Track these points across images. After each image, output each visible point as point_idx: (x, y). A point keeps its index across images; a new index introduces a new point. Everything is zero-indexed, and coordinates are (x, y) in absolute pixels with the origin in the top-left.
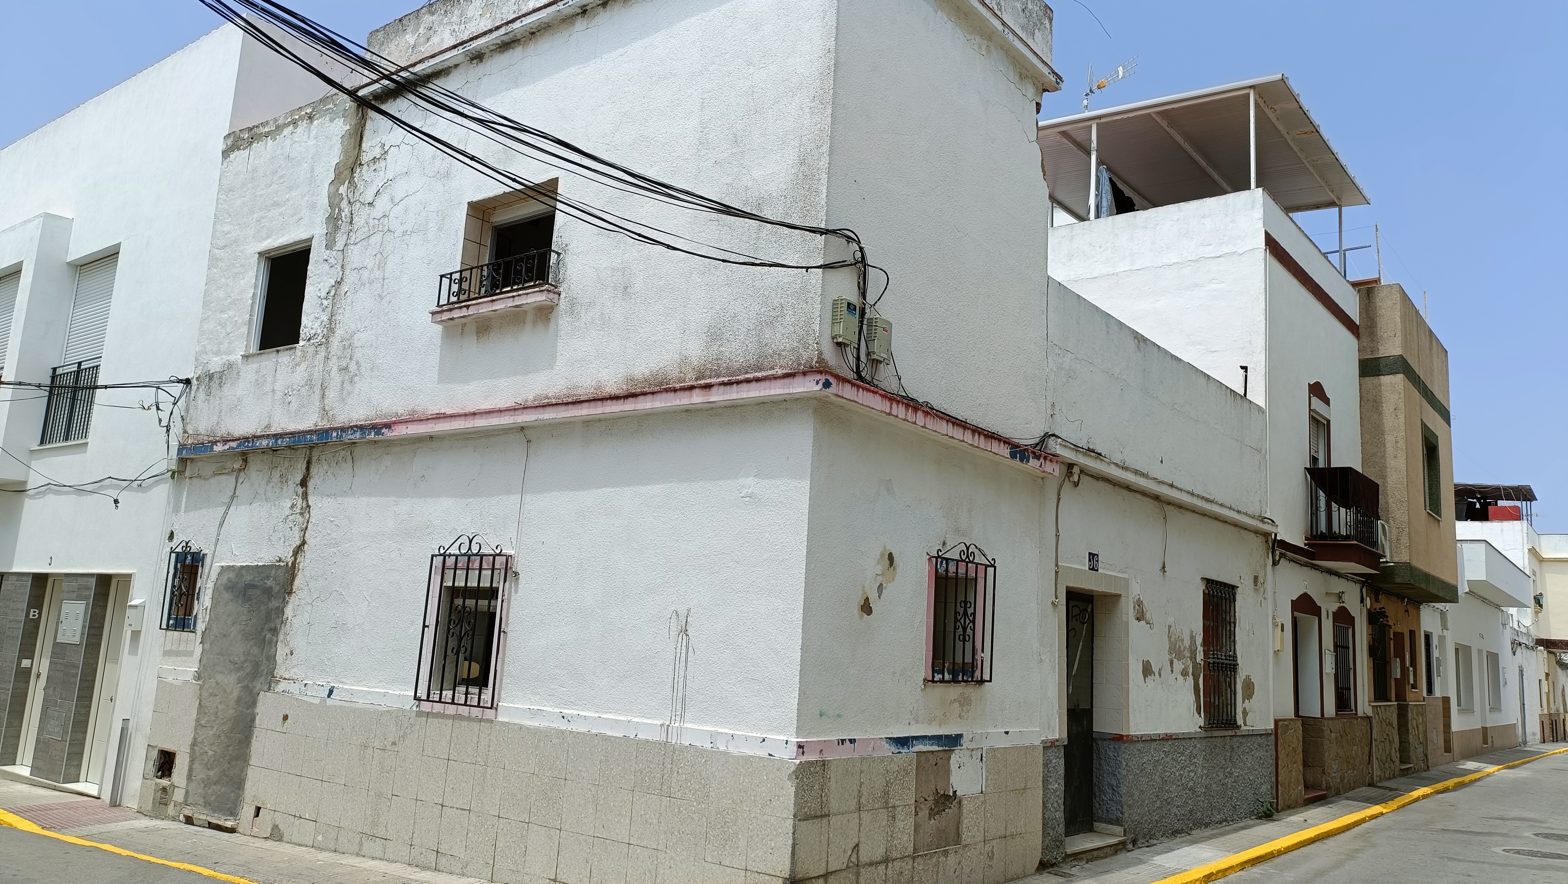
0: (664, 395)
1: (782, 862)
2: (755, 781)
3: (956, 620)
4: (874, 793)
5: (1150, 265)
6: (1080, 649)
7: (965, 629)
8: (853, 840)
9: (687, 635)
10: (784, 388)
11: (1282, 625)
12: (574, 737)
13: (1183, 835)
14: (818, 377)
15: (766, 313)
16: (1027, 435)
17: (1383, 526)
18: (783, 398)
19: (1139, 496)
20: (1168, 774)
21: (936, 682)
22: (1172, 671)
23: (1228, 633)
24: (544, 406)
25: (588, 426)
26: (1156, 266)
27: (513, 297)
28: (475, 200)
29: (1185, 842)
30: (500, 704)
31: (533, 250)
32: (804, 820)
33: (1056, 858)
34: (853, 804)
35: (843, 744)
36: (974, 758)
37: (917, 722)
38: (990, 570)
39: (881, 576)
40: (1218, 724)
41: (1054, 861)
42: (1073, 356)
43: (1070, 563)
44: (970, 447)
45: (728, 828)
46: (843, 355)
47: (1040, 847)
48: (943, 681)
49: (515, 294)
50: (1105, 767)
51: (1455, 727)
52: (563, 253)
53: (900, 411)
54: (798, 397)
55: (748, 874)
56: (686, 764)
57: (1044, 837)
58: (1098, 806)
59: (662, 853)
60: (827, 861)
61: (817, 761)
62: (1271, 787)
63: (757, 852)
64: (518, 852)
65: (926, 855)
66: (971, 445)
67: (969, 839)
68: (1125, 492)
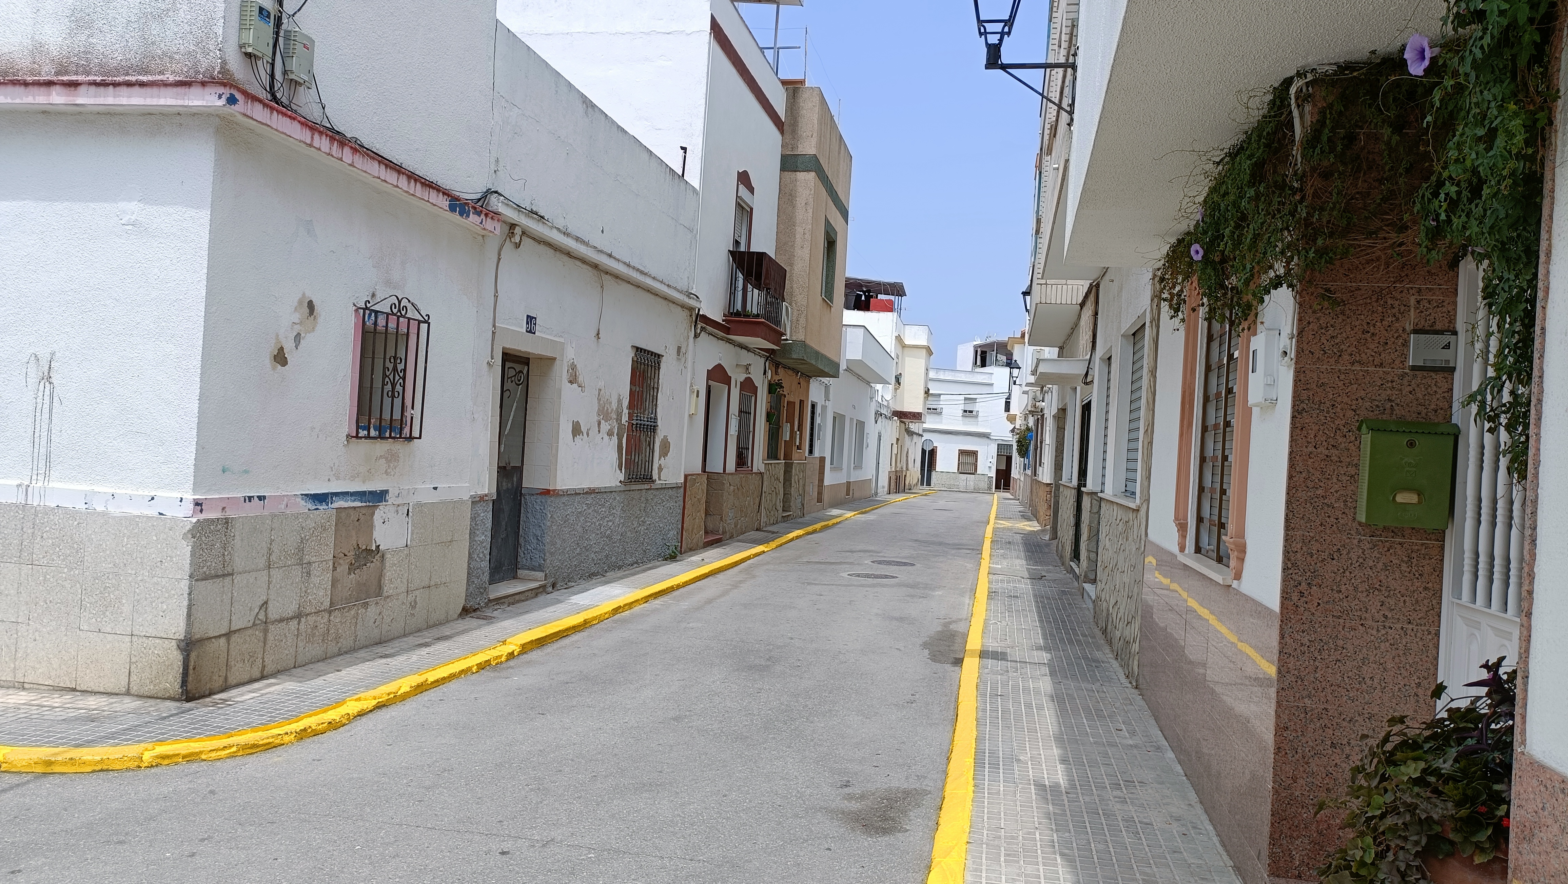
1: (176, 625)
2: (142, 543)
3: (385, 376)
4: (286, 550)
5: (604, 30)
7: (394, 386)
8: (262, 598)
9: (50, 383)
10: (177, 99)
11: (698, 392)
14: (221, 90)
16: (468, 189)
17: (787, 307)
18: (176, 110)
19: (578, 263)
20: (589, 524)
21: (361, 438)
22: (599, 431)
23: (651, 398)
26: (610, 32)
29: (600, 582)
32: (203, 580)
33: (479, 604)
34: (262, 562)
35: (250, 501)
36: (400, 513)
37: (338, 478)
38: (424, 327)
39: (296, 325)
40: (637, 478)
41: (477, 606)
42: (520, 111)
43: (507, 324)
44: (405, 194)
45: (109, 594)
46: (254, 69)
47: (463, 595)
48: (368, 437)
50: (532, 519)
51: (827, 482)
53: (323, 143)
54: (195, 111)
55: (135, 639)
56: (53, 527)
57: (468, 584)
58: (522, 555)
59: (24, 626)
60: (230, 620)
61: (218, 519)
62: (677, 533)
63: (146, 616)
65: (344, 608)
66: (407, 192)
67: (392, 591)
68: (566, 258)
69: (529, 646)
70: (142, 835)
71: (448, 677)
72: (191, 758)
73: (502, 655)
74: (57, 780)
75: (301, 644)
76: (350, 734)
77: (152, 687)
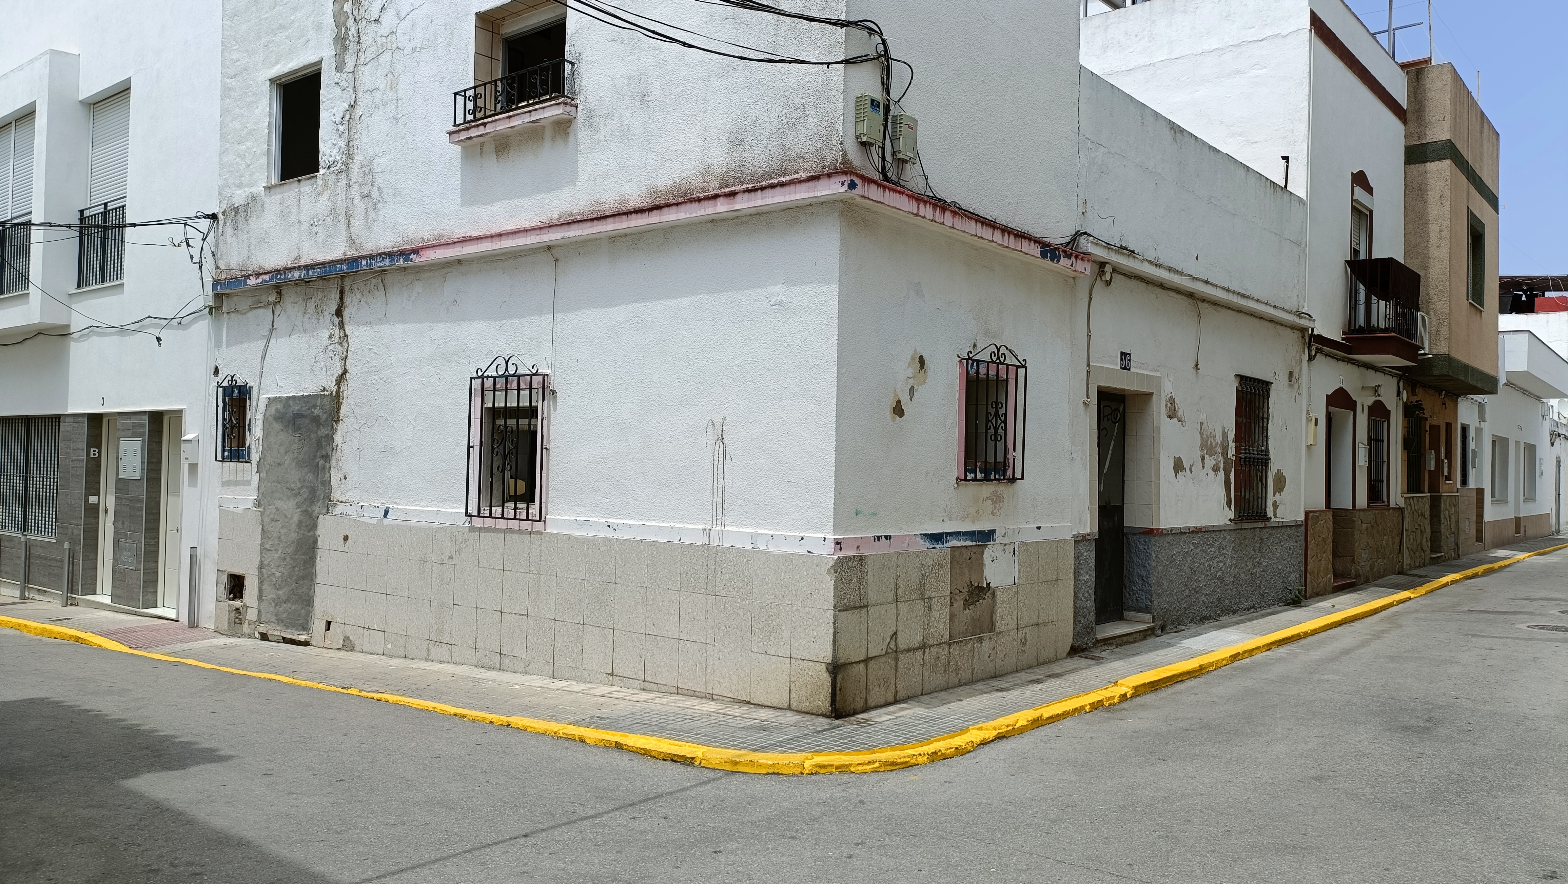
0: (689, 206)
1: (825, 650)
2: (796, 577)
3: (988, 421)
4: (910, 585)
5: (1189, 53)
6: (1111, 448)
7: (996, 429)
8: (892, 629)
9: (723, 443)
10: (810, 192)
11: (1316, 420)
12: (621, 544)
13: (1211, 621)
14: (843, 178)
15: (788, 115)
16: (1058, 234)
17: (1423, 317)
18: (807, 202)
19: (1172, 294)
20: (1197, 564)
21: (969, 480)
22: (1203, 467)
23: (1261, 429)
24: (569, 224)
25: (614, 242)
26: (1195, 53)
27: (530, 112)
28: (482, 10)
29: (1213, 627)
30: (547, 517)
31: (546, 61)
32: (844, 610)
33: (1087, 644)
34: (890, 596)
35: (879, 540)
36: (1007, 552)
37: (950, 519)
38: (1021, 371)
39: (912, 379)
40: (1248, 516)
41: (1085, 646)
42: (1106, 150)
43: (1101, 363)
44: (1000, 247)
45: (772, 620)
46: (868, 154)
47: (1071, 634)
48: (975, 480)
49: (531, 108)
50: (1136, 559)
51: (1488, 517)
52: (577, 62)
53: (927, 211)
54: (823, 200)
55: (793, 661)
56: (729, 564)
57: (1075, 624)
58: (1128, 596)
59: (711, 646)
60: (867, 648)
61: (854, 556)
62: (1300, 576)
63: (801, 641)
64: (576, 651)
65: (961, 642)
66: (1001, 245)
67: (1003, 628)
68: (1158, 290)
69: (1142, 690)
70: (808, 833)
71: (1063, 714)
72: (842, 769)
73: (1115, 696)
74: (742, 778)
75: (926, 673)
76: (975, 761)
77: (808, 704)
